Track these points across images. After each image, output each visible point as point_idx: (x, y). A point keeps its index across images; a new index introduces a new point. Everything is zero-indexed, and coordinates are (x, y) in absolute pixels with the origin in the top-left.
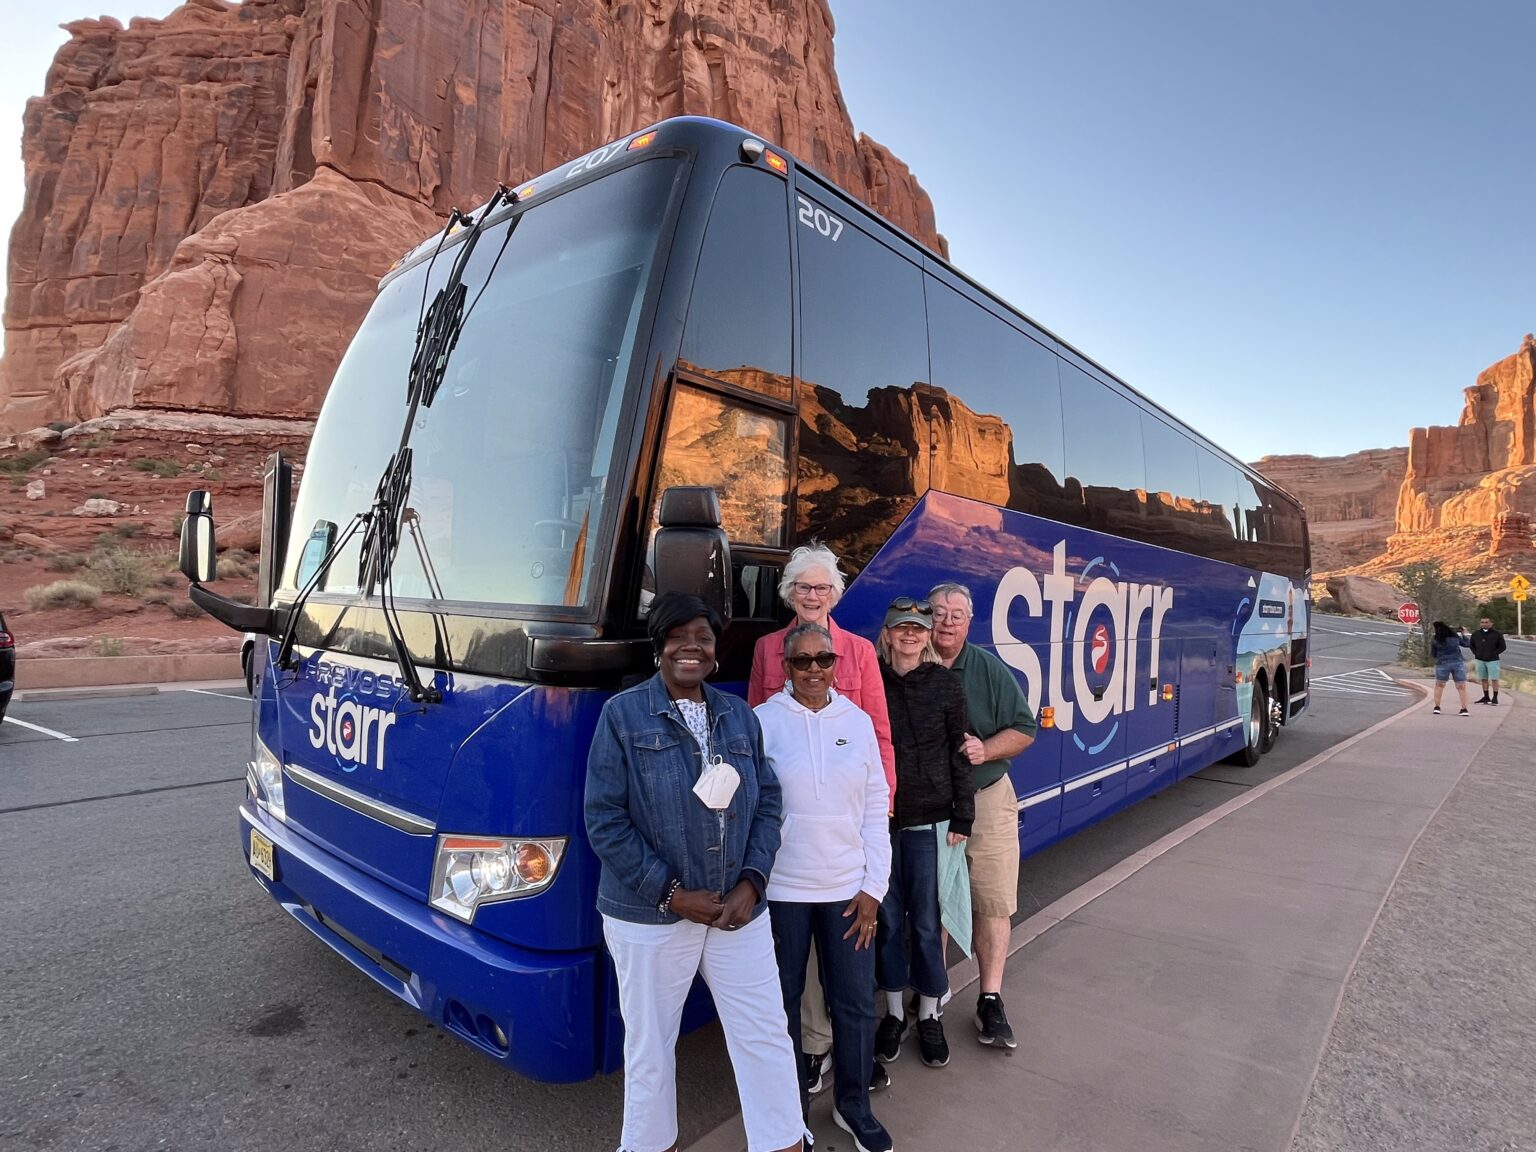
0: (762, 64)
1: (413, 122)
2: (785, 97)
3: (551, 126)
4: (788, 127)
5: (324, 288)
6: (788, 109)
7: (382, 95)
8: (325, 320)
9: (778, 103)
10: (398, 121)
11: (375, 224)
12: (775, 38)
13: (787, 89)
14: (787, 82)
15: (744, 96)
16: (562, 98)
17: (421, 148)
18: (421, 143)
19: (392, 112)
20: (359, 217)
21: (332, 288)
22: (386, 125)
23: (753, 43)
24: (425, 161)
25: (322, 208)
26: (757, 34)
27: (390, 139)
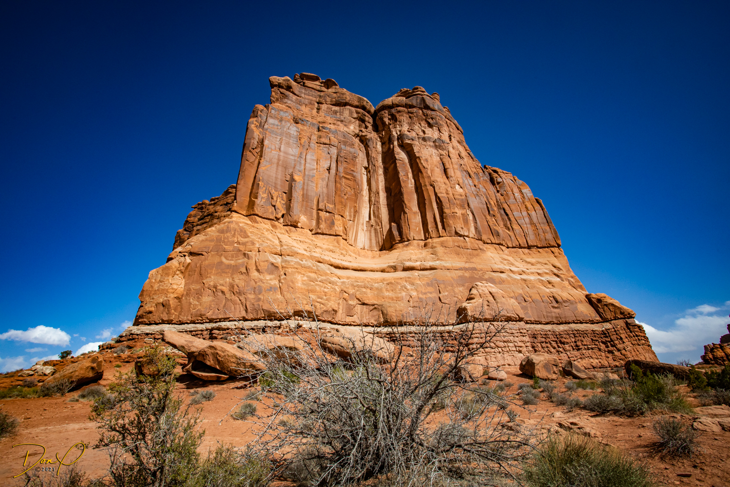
0: (430, 145)
1: (274, 191)
2: (443, 155)
3: (338, 185)
4: (447, 166)
5: (224, 260)
6: (446, 160)
7: (260, 183)
8: (223, 275)
9: (441, 158)
10: (267, 191)
11: (251, 230)
12: (434, 135)
13: (443, 153)
14: (443, 149)
15: (424, 158)
16: (342, 175)
17: (277, 201)
18: (277, 198)
19: (264, 188)
20: (244, 228)
21: (228, 260)
22: (261, 193)
23: (424, 139)
24: (278, 205)
25: (228, 227)
26: (426, 135)
27: (262, 198)
